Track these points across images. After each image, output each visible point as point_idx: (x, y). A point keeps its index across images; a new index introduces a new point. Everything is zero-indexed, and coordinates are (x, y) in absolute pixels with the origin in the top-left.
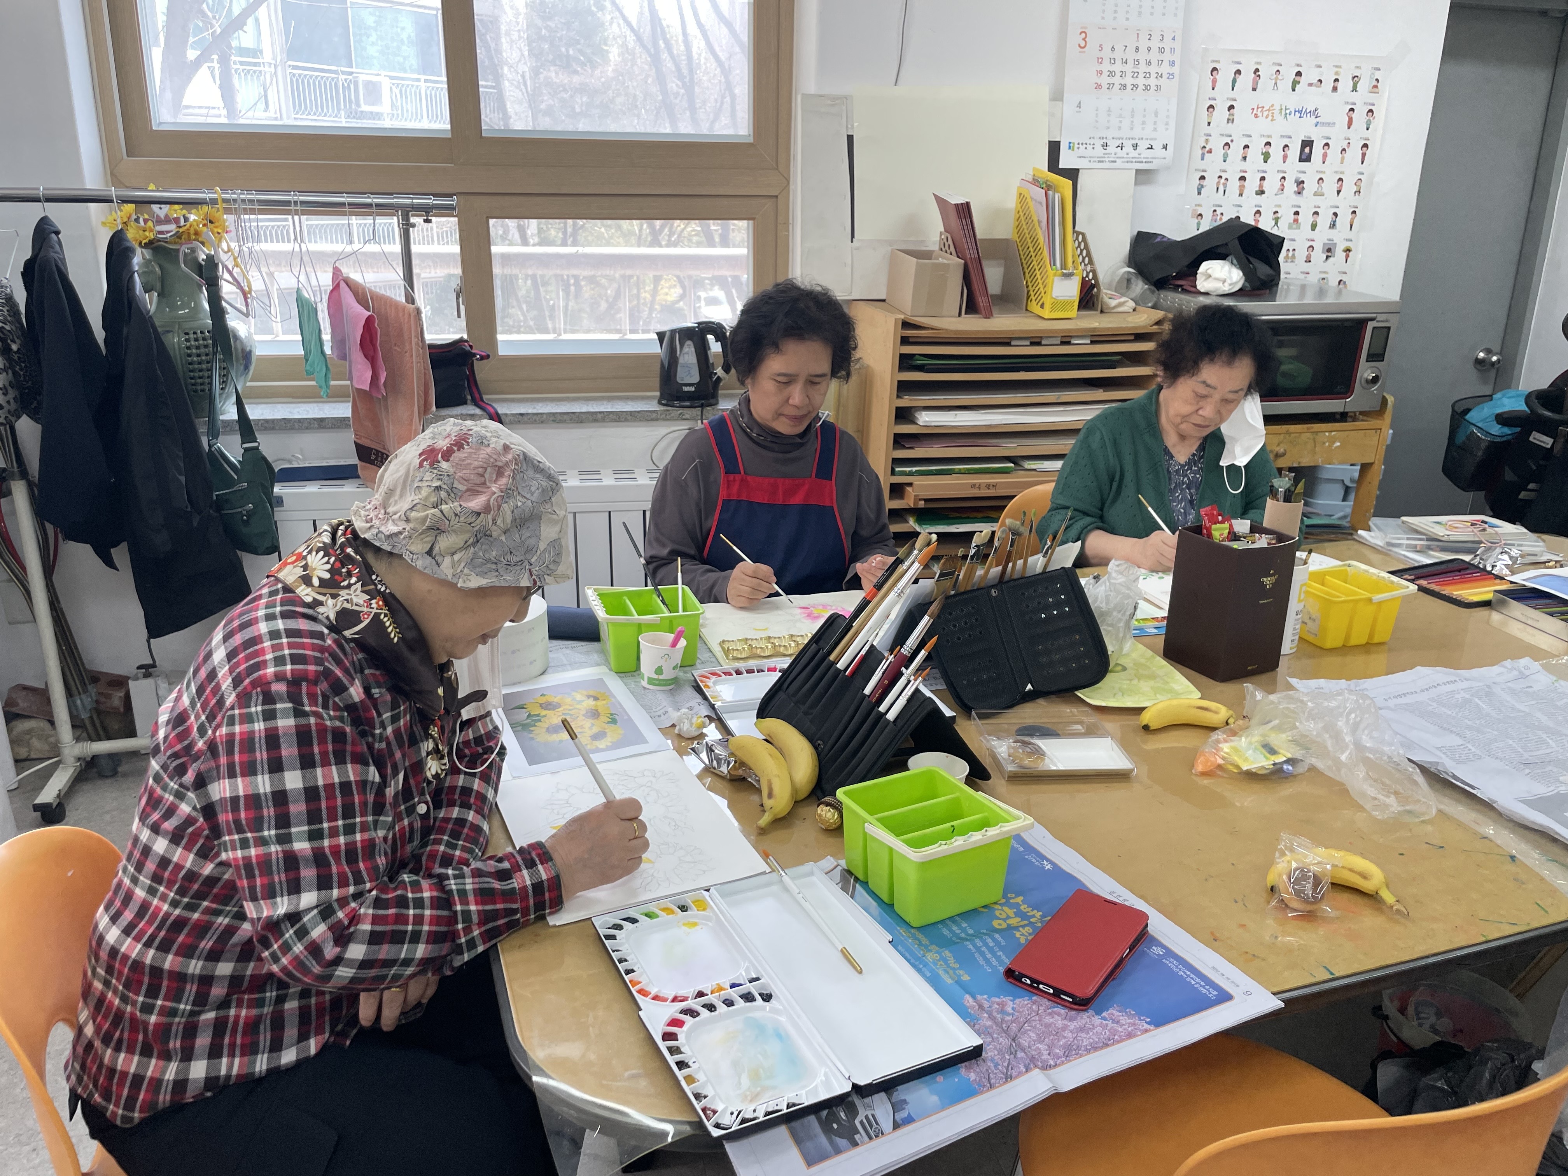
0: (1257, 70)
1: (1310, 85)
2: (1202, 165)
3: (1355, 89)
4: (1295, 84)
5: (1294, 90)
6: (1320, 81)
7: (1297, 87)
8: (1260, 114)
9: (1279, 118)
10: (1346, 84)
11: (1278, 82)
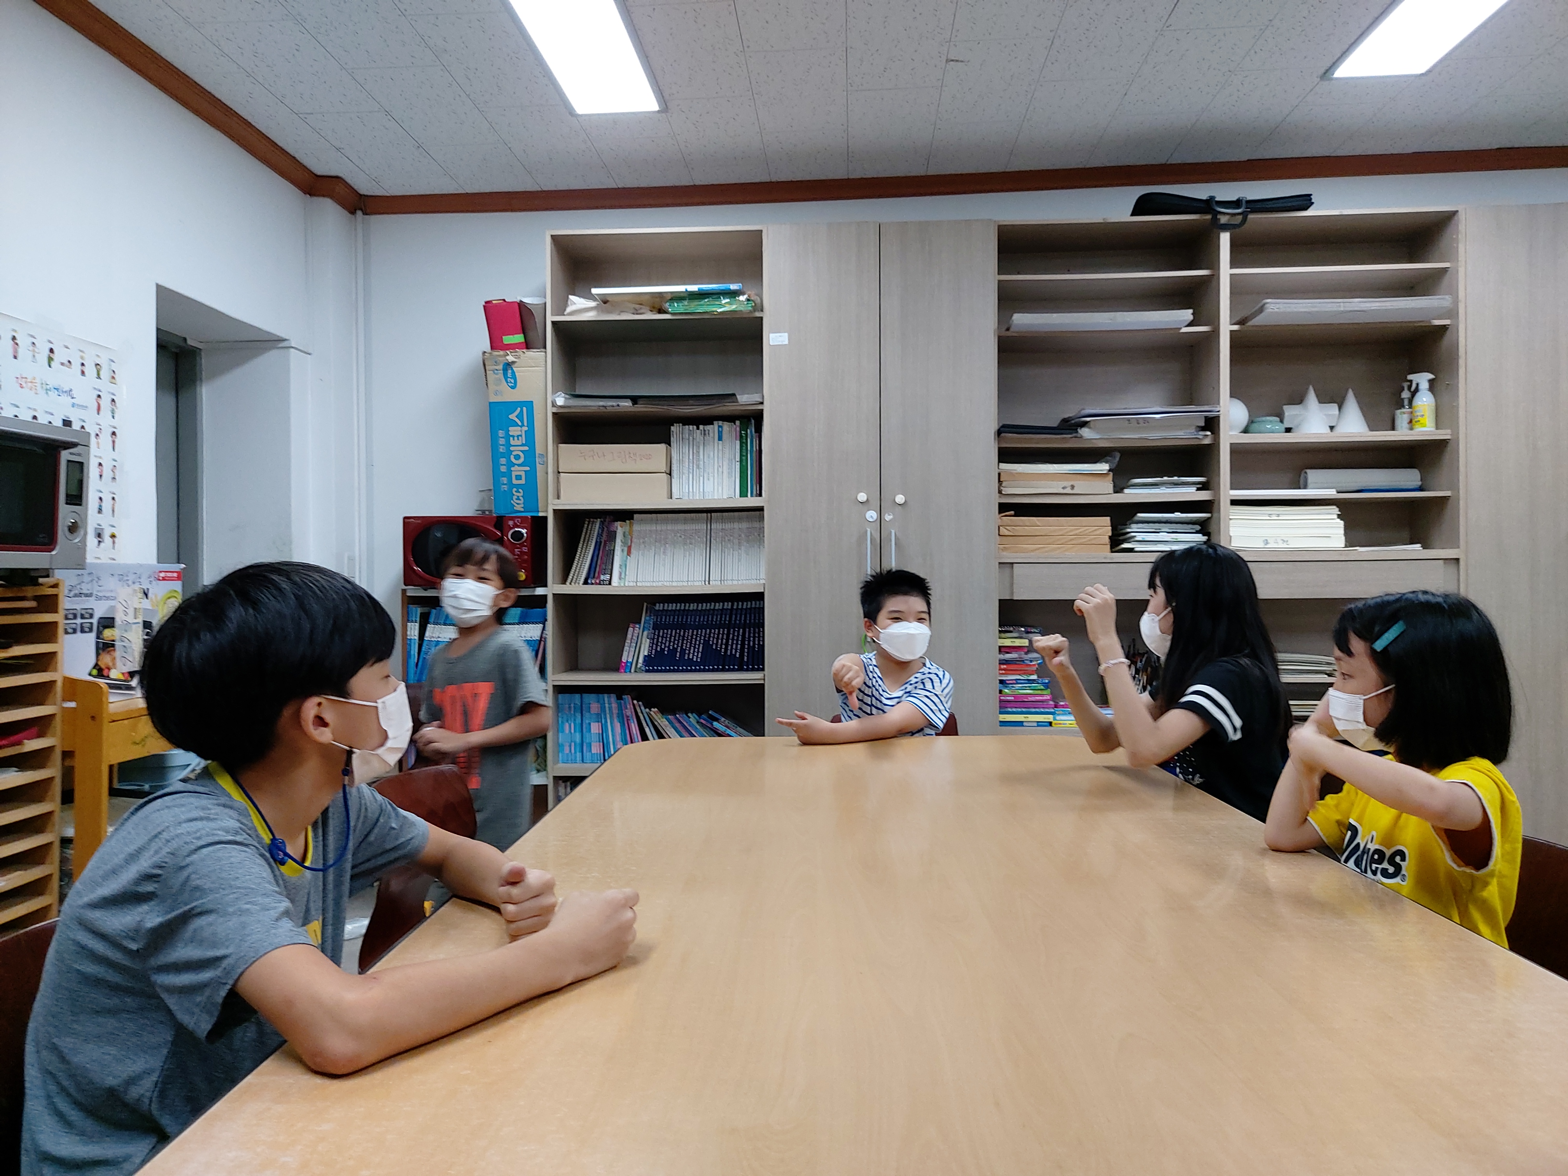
0: (14, 338)
1: (62, 364)
3: (99, 377)
4: (50, 359)
5: (50, 366)
6: (69, 362)
7: (53, 364)
8: (24, 385)
9: (42, 392)
10: (90, 370)
11: (36, 355)
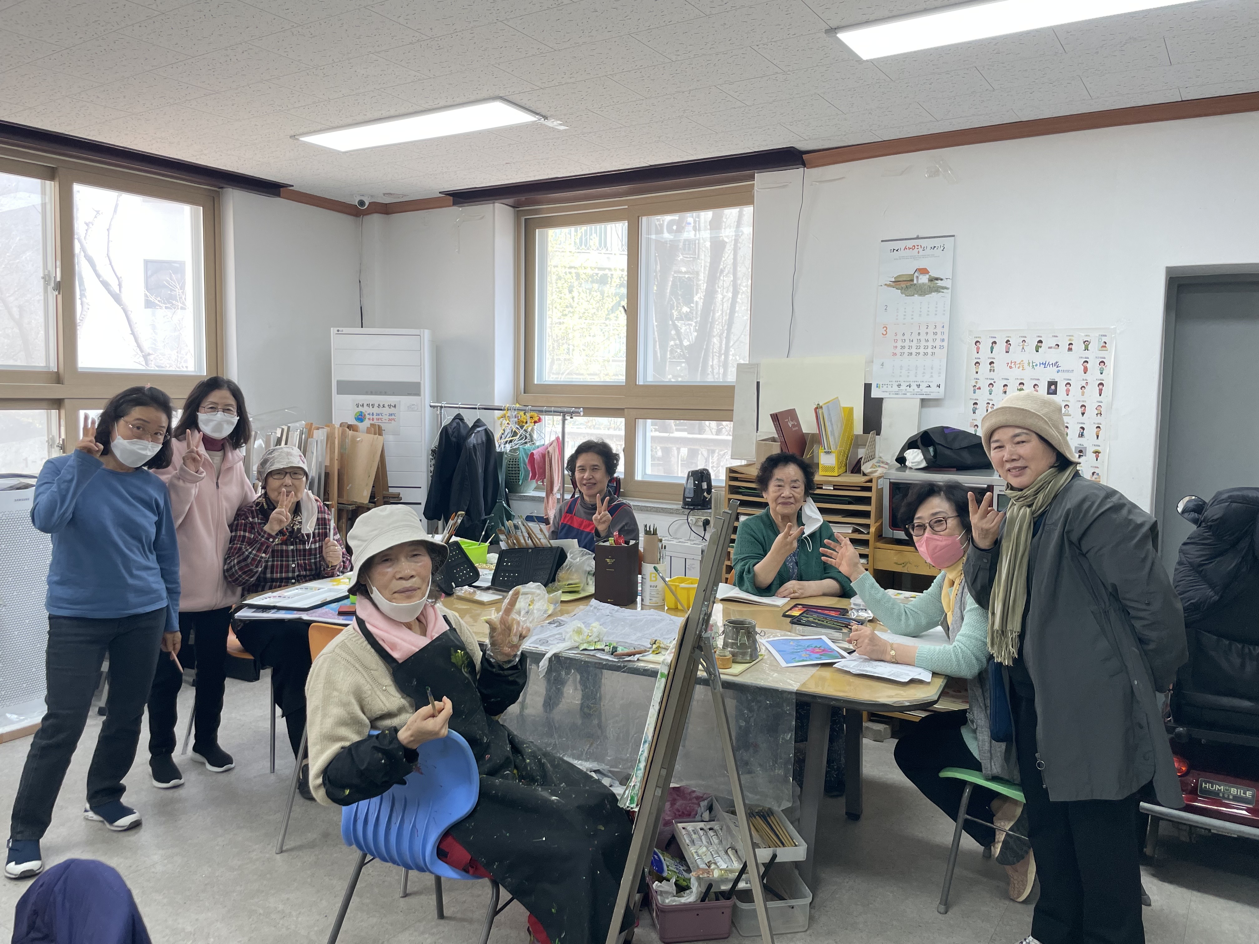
1: (1050, 348)
2: (975, 396)
3: (1086, 349)
4: (1038, 348)
11: (1025, 347)
